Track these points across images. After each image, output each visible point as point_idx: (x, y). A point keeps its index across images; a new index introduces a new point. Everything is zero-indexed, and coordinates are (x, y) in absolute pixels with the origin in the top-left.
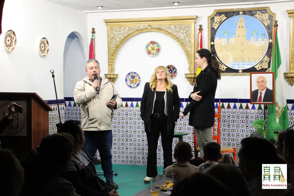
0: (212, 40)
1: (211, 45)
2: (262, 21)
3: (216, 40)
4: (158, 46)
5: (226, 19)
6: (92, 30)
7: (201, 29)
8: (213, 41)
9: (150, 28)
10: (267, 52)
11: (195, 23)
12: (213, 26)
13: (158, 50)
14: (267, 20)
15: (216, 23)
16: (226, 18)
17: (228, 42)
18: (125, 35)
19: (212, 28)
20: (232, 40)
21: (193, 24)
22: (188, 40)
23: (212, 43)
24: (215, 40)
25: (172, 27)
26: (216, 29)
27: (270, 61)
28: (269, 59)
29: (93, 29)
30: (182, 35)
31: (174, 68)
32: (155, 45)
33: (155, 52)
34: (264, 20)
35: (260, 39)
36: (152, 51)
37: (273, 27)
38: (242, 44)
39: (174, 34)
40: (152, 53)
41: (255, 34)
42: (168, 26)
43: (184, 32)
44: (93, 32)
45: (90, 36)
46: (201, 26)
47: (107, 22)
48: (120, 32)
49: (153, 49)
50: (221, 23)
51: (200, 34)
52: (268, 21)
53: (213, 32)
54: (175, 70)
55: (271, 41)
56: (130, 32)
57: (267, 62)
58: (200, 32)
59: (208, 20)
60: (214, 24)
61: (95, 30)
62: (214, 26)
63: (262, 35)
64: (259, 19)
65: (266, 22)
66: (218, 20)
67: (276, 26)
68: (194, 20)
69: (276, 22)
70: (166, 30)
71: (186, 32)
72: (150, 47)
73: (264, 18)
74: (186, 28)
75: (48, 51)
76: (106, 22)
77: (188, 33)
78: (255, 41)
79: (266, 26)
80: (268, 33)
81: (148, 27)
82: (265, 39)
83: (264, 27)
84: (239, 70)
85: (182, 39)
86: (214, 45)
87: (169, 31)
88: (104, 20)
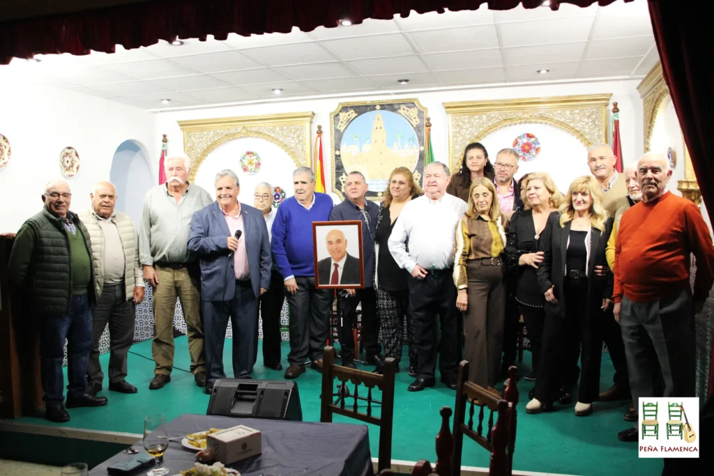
0: (337, 148)
1: (336, 155)
2: (409, 120)
3: (343, 147)
4: (258, 158)
5: (356, 117)
6: (162, 138)
7: (320, 133)
8: (339, 150)
9: (244, 131)
10: (418, 165)
11: (311, 122)
12: (338, 127)
13: (258, 164)
14: (415, 118)
15: (342, 122)
16: (356, 115)
17: (361, 151)
18: (209, 144)
19: (337, 131)
20: (367, 148)
21: (308, 124)
22: (300, 148)
23: (338, 153)
24: (341, 148)
25: (278, 129)
26: (342, 131)
27: (422, 178)
28: (420, 175)
29: (165, 136)
30: (293, 141)
31: (282, 192)
32: (254, 157)
33: (254, 167)
34: (412, 118)
35: (406, 145)
36: (249, 166)
37: (425, 128)
38: (381, 153)
39: (281, 139)
40: (250, 168)
41: (399, 138)
42: (271, 128)
43: (295, 136)
44: (165, 140)
45: (159, 146)
46: (319, 127)
47: (183, 125)
48: (201, 140)
49: (250, 163)
50: (350, 122)
51: (319, 139)
52: (418, 119)
53: (339, 136)
54: (283, 194)
55: (422, 148)
56: (217, 139)
57: (419, 180)
58: (318, 136)
59: (330, 118)
60: (340, 124)
61: (167, 138)
62: (340, 126)
63: (410, 139)
64: (404, 117)
65: (414, 120)
66: (345, 118)
67: (429, 125)
68: (310, 119)
69: (428, 119)
70: (269, 134)
71: (298, 137)
72: (246, 160)
73: (412, 114)
74: (298, 130)
75: (78, 168)
76: (181, 125)
77: (301, 138)
78: (399, 149)
79: (415, 126)
80: (418, 136)
81: (242, 130)
82: (415, 146)
83: (412, 128)
84: (377, 193)
85: (292, 148)
86: (339, 156)
87: (273, 135)
88: (179, 122)
